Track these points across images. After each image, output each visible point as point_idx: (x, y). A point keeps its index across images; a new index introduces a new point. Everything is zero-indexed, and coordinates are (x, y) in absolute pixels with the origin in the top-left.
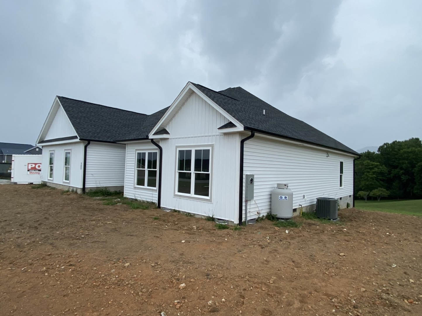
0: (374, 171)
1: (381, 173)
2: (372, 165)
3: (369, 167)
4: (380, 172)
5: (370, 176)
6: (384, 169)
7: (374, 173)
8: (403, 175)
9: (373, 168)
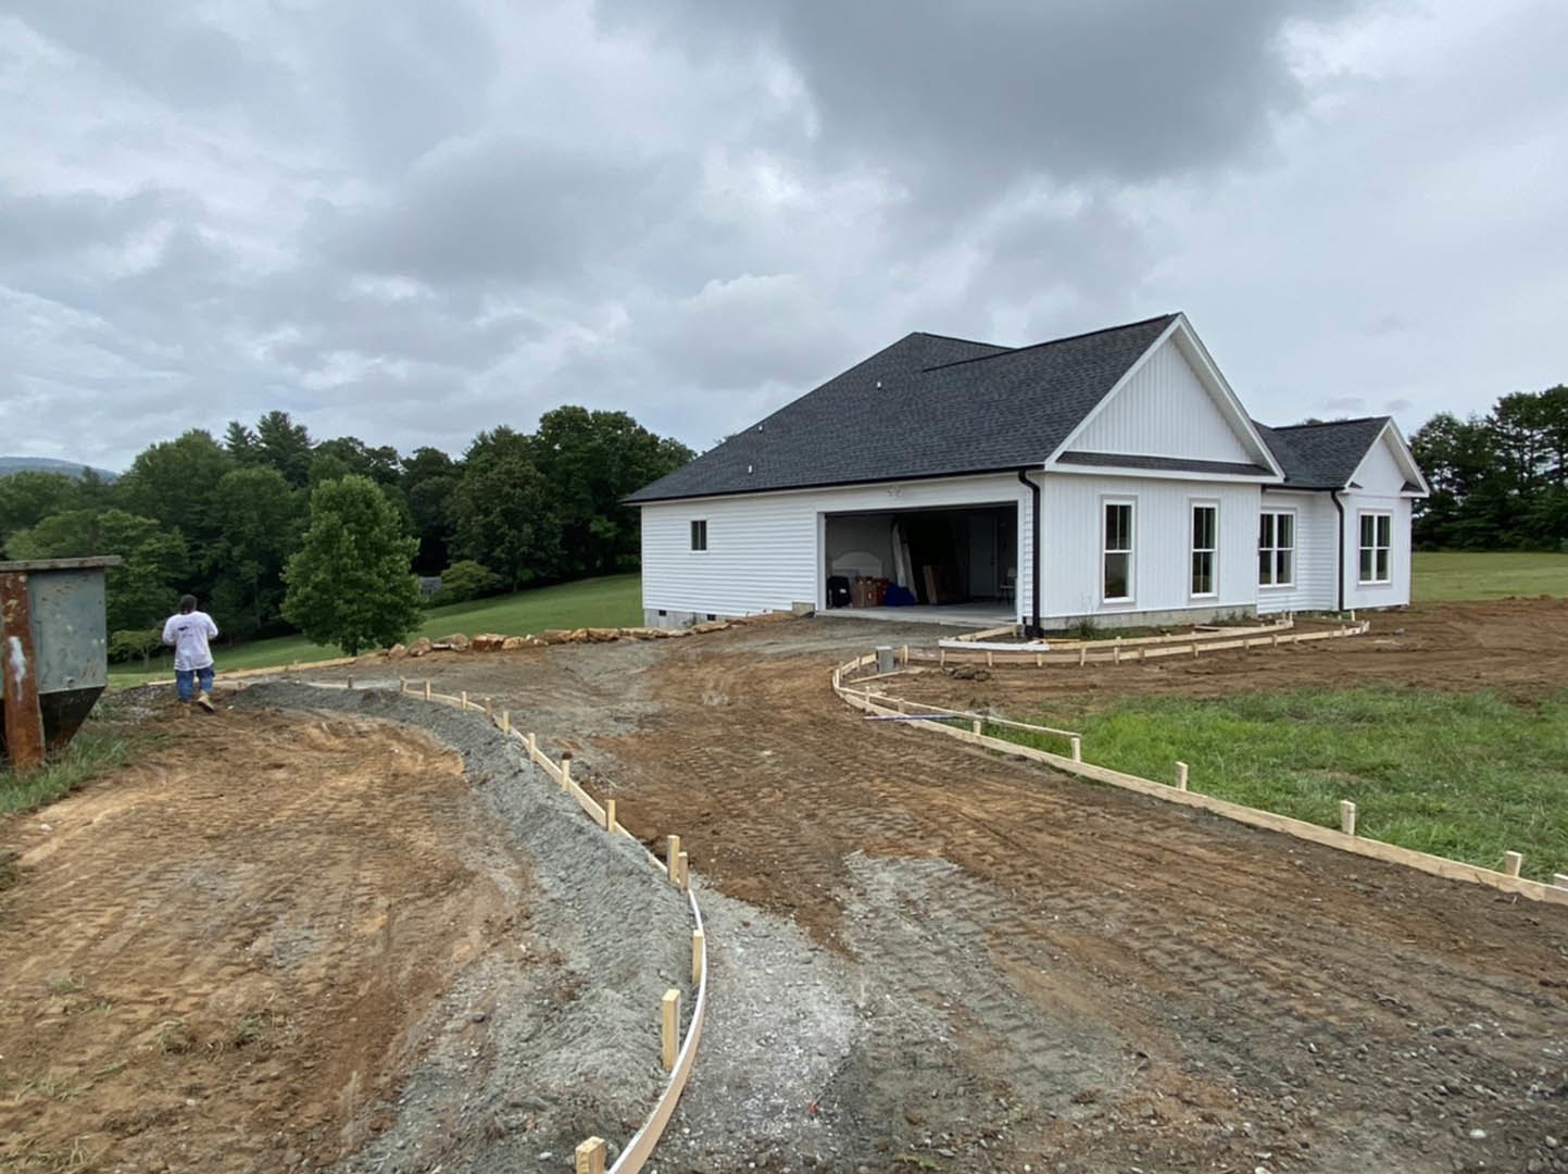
0: (144, 548)
1: (171, 558)
2: (134, 527)
3: (124, 535)
4: (167, 553)
5: (137, 570)
6: (177, 540)
7: (146, 555)
8: (246, 562)
9: (138, 540)
